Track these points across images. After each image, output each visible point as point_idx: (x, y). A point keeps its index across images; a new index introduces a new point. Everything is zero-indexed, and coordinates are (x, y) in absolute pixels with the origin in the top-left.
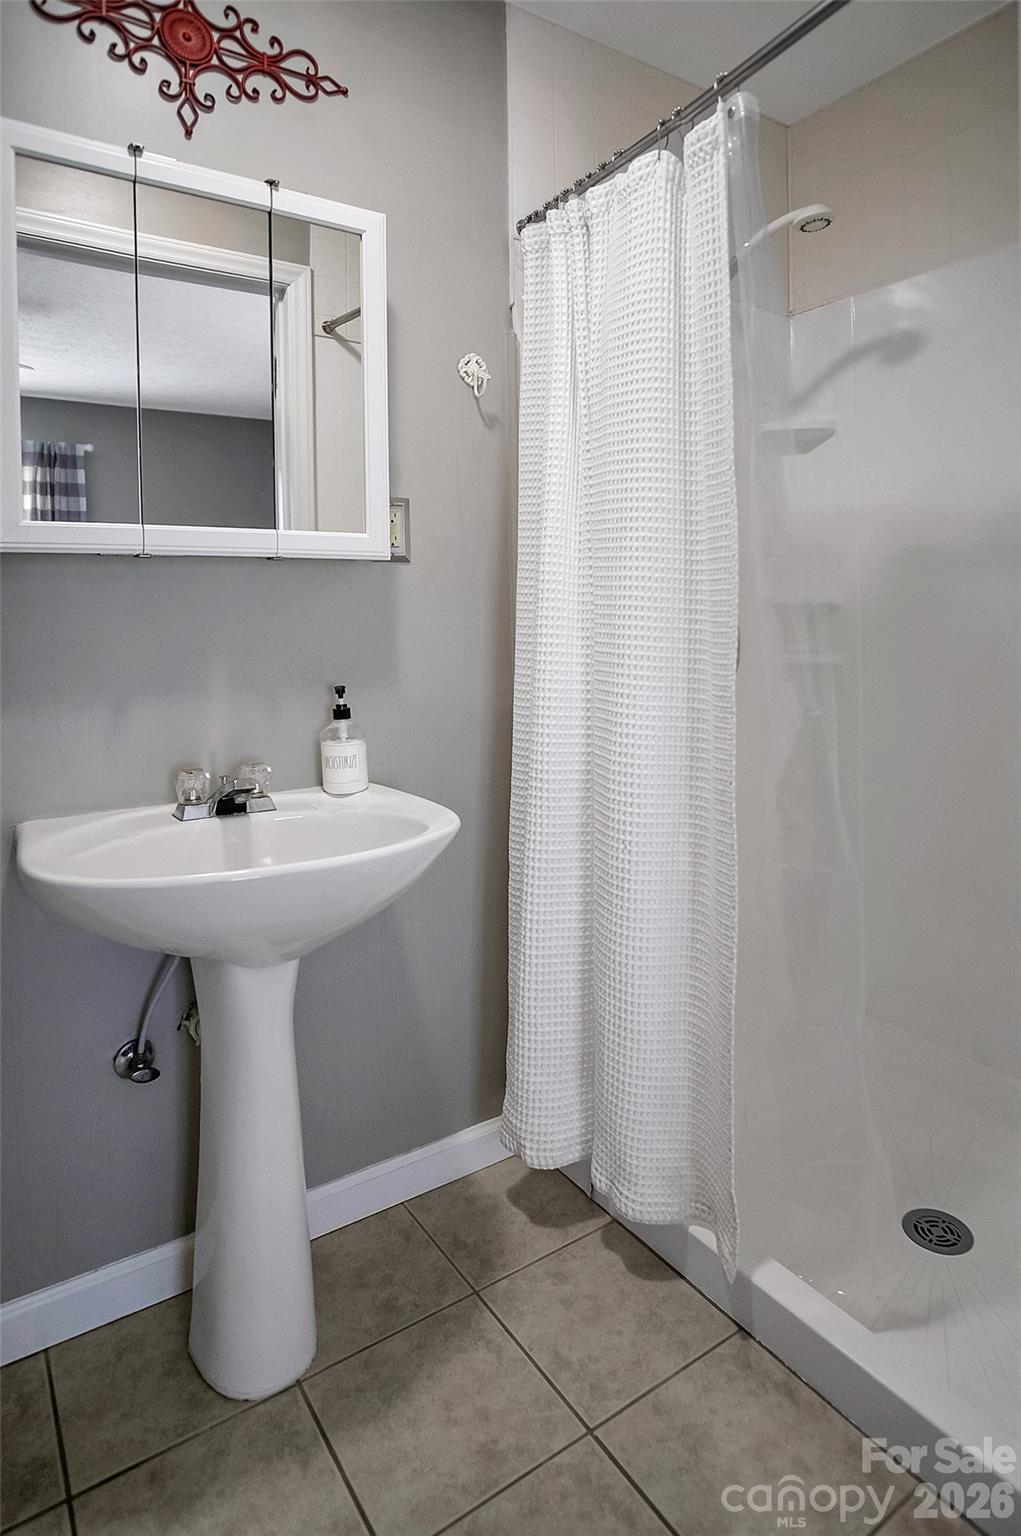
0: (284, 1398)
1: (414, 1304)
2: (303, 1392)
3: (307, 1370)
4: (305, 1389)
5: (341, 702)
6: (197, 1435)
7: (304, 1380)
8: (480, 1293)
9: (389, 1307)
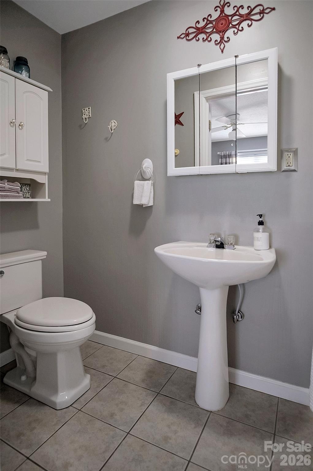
0: (205, 412)
1: (254, 421)
2: (210, 415)
3: (215, 411)
4: (211, 414)
5: (261, 219)
6: (185, 403)
7: (213, 412)
8: (276, 436)
9: (247, 416)
